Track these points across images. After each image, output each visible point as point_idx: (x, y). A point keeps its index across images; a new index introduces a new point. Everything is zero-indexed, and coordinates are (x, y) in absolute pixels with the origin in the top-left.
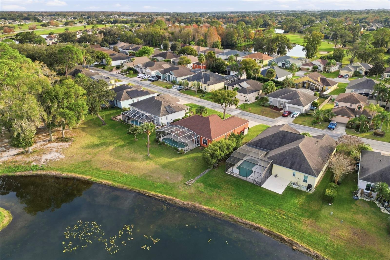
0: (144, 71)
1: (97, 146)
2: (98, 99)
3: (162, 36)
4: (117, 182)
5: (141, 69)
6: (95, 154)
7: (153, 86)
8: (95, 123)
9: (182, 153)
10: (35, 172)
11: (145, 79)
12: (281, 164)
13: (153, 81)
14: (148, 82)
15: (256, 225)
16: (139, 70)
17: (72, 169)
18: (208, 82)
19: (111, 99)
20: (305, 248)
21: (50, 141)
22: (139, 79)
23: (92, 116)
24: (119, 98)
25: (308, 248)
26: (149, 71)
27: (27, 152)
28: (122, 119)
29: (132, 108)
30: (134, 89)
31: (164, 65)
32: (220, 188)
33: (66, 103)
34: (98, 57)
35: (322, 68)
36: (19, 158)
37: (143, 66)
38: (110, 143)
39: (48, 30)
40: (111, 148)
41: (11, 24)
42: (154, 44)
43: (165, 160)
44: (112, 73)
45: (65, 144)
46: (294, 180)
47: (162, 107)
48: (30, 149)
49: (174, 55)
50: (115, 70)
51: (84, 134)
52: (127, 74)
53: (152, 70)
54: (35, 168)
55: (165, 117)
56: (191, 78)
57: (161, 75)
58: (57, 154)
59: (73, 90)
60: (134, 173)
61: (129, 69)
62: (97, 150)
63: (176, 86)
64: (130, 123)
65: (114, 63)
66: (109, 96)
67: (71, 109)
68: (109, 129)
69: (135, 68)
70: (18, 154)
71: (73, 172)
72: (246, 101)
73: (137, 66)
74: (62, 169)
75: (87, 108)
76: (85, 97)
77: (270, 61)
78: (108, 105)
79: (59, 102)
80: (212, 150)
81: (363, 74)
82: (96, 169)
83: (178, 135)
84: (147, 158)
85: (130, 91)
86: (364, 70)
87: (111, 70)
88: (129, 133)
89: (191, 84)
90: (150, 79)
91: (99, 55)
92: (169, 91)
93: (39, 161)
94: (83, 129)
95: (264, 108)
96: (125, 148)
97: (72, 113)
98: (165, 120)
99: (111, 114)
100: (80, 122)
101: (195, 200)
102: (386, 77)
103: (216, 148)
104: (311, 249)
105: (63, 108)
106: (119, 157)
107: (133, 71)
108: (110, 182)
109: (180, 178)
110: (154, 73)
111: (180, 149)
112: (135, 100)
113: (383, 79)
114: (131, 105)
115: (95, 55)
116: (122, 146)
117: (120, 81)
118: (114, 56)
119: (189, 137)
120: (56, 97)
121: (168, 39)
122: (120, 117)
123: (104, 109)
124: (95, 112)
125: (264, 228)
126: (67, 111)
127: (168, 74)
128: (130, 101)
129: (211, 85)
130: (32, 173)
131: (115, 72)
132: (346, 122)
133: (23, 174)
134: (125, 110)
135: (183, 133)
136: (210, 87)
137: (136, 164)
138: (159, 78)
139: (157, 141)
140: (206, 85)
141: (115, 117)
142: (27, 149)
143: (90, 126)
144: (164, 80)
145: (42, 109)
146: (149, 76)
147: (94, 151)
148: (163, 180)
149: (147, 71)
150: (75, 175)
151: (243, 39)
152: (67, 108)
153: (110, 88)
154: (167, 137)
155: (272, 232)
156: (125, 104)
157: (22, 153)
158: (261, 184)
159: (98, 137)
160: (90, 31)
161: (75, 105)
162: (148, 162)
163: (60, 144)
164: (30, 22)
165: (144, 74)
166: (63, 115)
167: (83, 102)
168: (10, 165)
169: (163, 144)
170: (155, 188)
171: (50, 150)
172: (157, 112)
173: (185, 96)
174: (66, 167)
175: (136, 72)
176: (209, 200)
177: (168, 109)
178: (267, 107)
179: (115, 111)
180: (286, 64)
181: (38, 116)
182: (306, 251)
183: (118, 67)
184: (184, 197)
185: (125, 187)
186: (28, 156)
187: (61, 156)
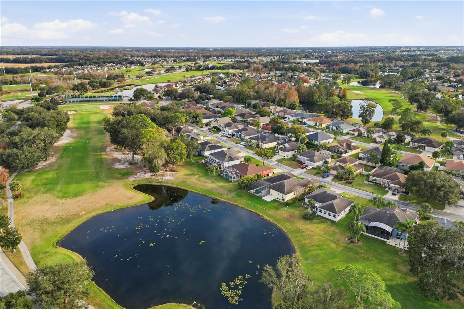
0: (224, 129)
1: (189, 175)
2: (192, 150)
3: (248, 94)
4: (197, 191)
5: (223, 127)
6: (188, 179)
7: (227, 142)
8: (188, 163)
9: (231, 182)
10: (161, 184)
11: (224, 136)
12: (273, 189)
13: (229, 138)
14: (225, 138)
15: (251, 210)
16: (221, 128)
17: (177, 184)
18: (264, 142)
19: (199, 150)
21: (166, 171)
22: (220, 136)
23: (188, 159)
24: (204, 149)
26: (228, 130)
27: (156, 175)
28: (203, 162)
29: (210, 156)
30: (213, 144)
31: (240, 125)
32: (243, 197)
33: (176, 152)
34: (194, 116)
36: (153, 177)
37: (224, 126)
38: (196, 174)
39: (152, 78)
40: (196, 177)
41: (120, 69)
42: (241, 101)
43: (221, 184)
44: (202, 129)
45: (173, 173)
46: (278, 197)
47: (227, 157)
48: (158, 173)
49: (251, 116)
50: (205, 127)
51: (183, 169)
52: (212, 131)
53: (230, 129)
54: (161, 182)
55: (227, 163)
56: (254, 138)
57: (235, 134)
58: (170, 177)
59: (180, 146)
60: (205, 188)
61: (215, 127)
62: (189, 177)
63: (243, 143)
64: (208, 165)
65: (205, 121)
66: (198, 149)
67: (179, 155)
68: (196, 167)
69: (218, 127)
70: (152, 176)
71: (178, 185)
72: (285, 156)
73: (220, 125)
74: (173, 184)
75: (186, 155)
76: (185, 149)
77: (327, 125)
78: (197, 154)
79: (173, 151)
80: (242, 180)
82: (188, 185)
83: (230, 172)
84: (213, 182)
85: (211, 146)
87: (202, 127)
88: (206, 170)
89: (253, 141)
90: (227, 136)
91: (195, 115)
92: (238, 146)
93: (162, 179)
94: (183, 166)
95: (293, 162)
96: (203, 177)
97: (179, 157)
98: (227, 164)
99: (198, 159)
100: (181, 162)
101: (230, 200)
102: (412, 146)
103: (245, 179)
105: (175, 155)
106: (200, 181)
107: (216, 129)
108: (194, 191)
109: (226, 192)
110: (231, 132)
111: (230, 180)
112: (213, 151)
113: (409, 147)
114: (210, 154)
115: (192, 115)
116: (201, 176)
117: (206, 136)
118: (205, 115)
119: (235, 174)
120: (172, 149)
121: (252, 97)
122: (203, 161)
123: (194, 156)
124: (189, 157)
125: (254, 211)
126: (177, 156)
127: (240, 133)
128: (210, 152)
129: (265, 144)
130: (159, 184)
131: (205, 128)
132: (335, 174)
133: (156, 184)
134: (206, 157)
135: (233, 171)
136: (265, 145)
137: (207, 184)
138: (233, 135)
139: (220, 175)
140: (262, 144)
141: (200, 161)
142: (156, 174)
143: (186, 165)
144: (237, 137)
145: (166, 154)
146: (227, 133)
147: (188, 177)
148: (218, 192)
149: (226, 129)
150: (178, 187)
151: (325, 98)
152: (177, 154)
153: (199, 142)
154: (225, 174)
156: (207, 153)
157: (154, 175)
158: (261, 197)
159: (190, 171)
160: (188, 82)
161: (180, 153)
162: (212, 184)
163: (171, 172)
164: (135, 66)
165: (224, 131)
166: (175, 158)
167: (184, 152)
168: (149, 180)
169: (223, 176)
170: (214, 195)
171: (167, 175)
172: (223, 160)
173: (247, 150)
174: (174, 183)
175: (219, 130)
176: (236, 201)
177: (230, 158)
178: (296, 161)
179: (200, 157)
180: (339, 129)
181: (164, 158)
183: (207, 125)
184: (225, 199)
185: (200, 193)
186: (157, 177)
187: (172, 178)
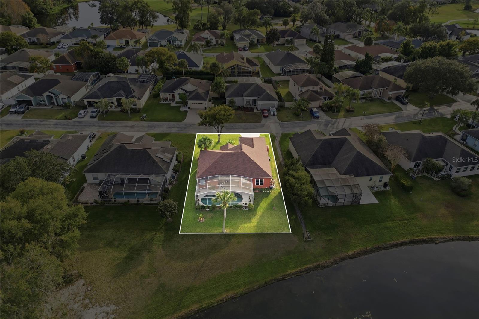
7: (38, 122)
12: (358, 175)
13: (23, 113)
14: (17, 118)
18: (135, 95)
20: (442, 238)
25: (443, 236)
31: (11, 78)
35: (214, 41)
46: (371, 184)
47: (154, 157)
57: (32, 99)
77: (150, 40)
81: (256, 42)
86: (256, 38)
90: (12, 110)
92: (78, 122)
104: (445, 236)
110: (8, 98)
129: (141, 97)
132: (319, 106)
138: (28, 103)
140: (135, 100)
144: (39, 104)
155: (413, 240)
158: (359, 202)
178: (236, 110)
180: (173, 42)
182: (444, 239)
